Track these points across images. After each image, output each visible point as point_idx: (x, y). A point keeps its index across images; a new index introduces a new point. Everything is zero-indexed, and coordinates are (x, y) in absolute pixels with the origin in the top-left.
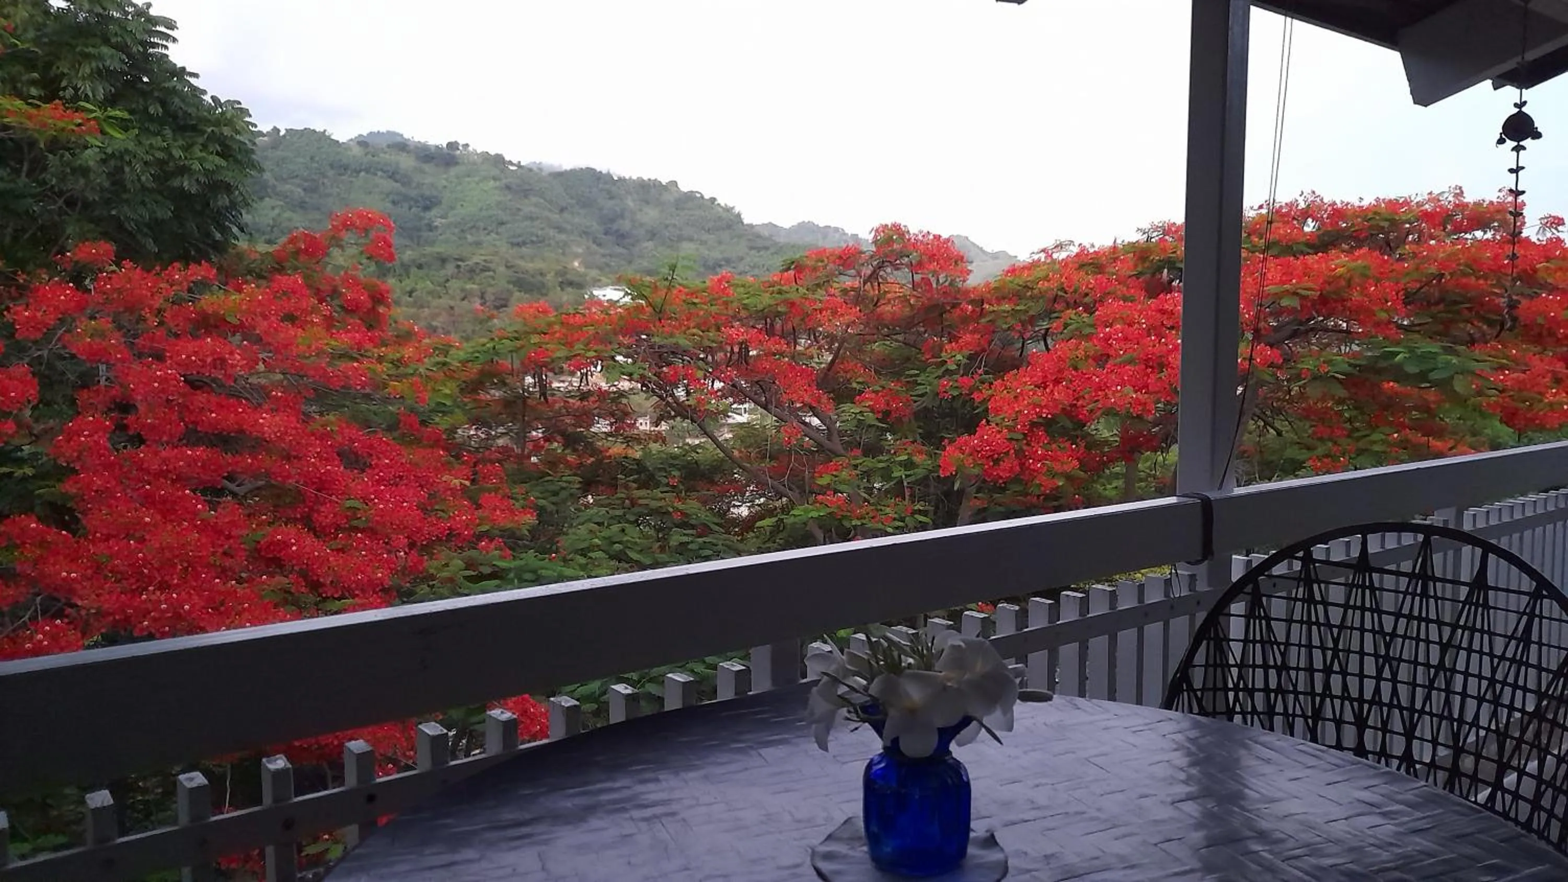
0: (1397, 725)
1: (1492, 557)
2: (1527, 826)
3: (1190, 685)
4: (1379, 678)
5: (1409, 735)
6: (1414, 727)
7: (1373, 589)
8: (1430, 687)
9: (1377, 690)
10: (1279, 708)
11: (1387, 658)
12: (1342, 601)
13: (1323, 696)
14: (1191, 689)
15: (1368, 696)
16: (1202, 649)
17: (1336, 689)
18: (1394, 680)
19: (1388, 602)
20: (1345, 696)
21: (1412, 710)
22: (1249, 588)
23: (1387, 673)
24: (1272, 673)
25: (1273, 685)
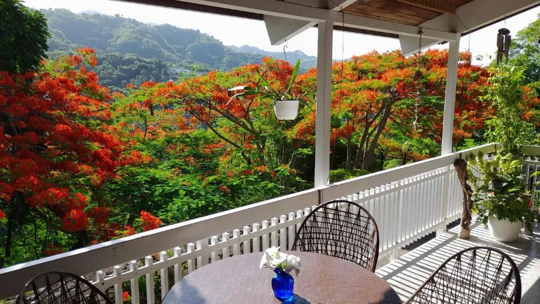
0: (343, 245)
1: (361, 210)
2: (359, 264)
3: (299, 238)
4: (340, 235)
5: (345, 248)
6: (346, 246)
7: (339, 215)
8: (349, 237)
9: (339, 238)
10: (319, 242)
11: (341, 231)
12: (332, 218)
13: (328, 239)
14: (299, 239)
15: (337, 239)
16: (302, 230)
17: (331, 238)
18: (342, 236)
19: (342, 218)
20: (333, 239)
21: (346, 242)
22: (313, 215)
23: (341, 234)
24: (318, 234)
25: (318, 237)
